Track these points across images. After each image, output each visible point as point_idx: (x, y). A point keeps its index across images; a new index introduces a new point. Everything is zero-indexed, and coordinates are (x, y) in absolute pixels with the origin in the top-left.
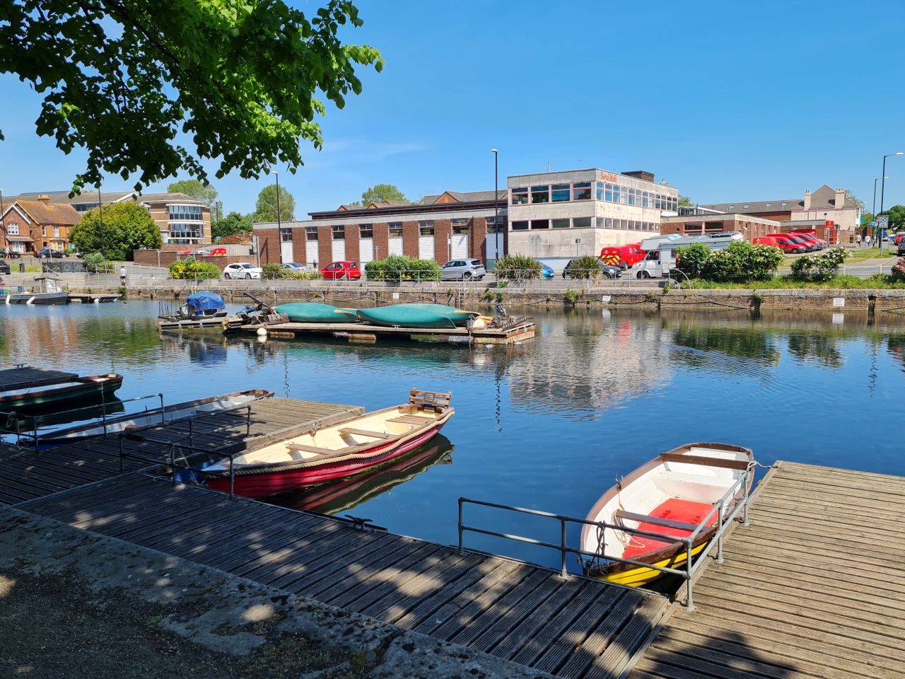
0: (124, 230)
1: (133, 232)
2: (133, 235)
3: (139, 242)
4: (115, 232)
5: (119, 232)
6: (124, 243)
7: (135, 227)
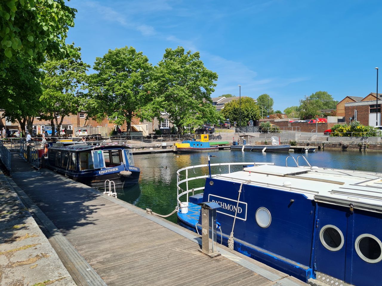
0: (247, 112)
1: (252, 112)
2: (252, 114)
3: (254, 117)
4: (243, 112)
5: (245, 112)
6: (247, 118)
7: (253, 109)
